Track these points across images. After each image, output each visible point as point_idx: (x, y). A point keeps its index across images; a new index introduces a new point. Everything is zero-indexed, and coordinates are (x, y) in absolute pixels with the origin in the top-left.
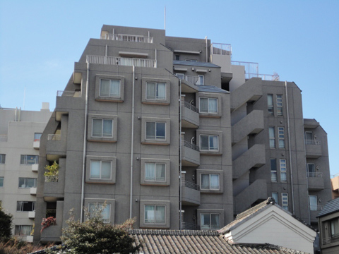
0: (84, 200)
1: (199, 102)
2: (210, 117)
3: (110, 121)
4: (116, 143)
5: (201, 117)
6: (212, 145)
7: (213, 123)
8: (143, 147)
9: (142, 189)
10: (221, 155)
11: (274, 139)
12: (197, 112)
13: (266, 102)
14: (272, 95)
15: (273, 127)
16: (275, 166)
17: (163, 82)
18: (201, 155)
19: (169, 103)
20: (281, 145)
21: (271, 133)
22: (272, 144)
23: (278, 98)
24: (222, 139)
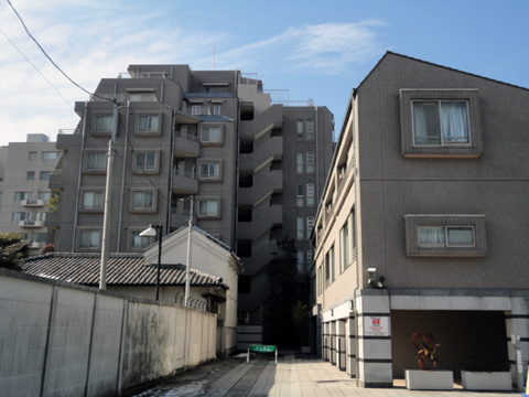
0: (76, 229)
1: (201, 131)
2: (212, 145)
5: (202, 146)
6: (212, 172)
7: (215, 151)
8: (134, 177)
9: (132, 216)
10: (220, 182)
11: (301, 164)
12: (198, 141)
13: (295, 128)
14: (302, 120)
15: (302, 152)
16: (302, 191)
17: (156, 115)
18: (200, 183)
19: (161, 135)
20: (310, 170)
21: (300, 158)
22: (300, 170)
23: (308, 123)
24: (222, 167)
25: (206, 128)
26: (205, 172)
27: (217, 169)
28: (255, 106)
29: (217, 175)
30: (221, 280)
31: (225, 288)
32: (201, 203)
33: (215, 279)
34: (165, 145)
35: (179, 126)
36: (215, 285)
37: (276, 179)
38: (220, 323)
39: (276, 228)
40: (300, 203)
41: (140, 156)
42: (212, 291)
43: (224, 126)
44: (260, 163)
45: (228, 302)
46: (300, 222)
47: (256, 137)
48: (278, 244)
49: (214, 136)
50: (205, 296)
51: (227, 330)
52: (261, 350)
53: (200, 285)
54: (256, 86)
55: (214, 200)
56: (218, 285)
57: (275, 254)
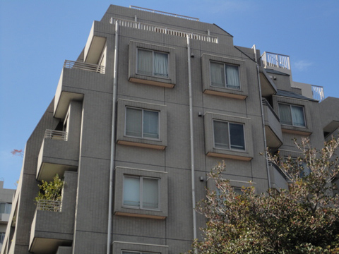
0: (111, 246)
2: (295, 132)
3: (156, 113)
4: (164, 150)
8: (209, 161)
19: (247, 97)
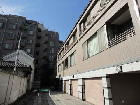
2: (30, 35)
5: (27, 35)
7: (31, 37)
9: (4, 50)
10: (32, 44)
11: (51, 44)
12: (27, 33)
13: (51, 36)
14: (52, 34)
15: (52, 41)
16: (51, 50)
17: (15, 24)
18: (26, 44)
19: (16, 29)
20: (53, 45)
21: (51, 43)
22: (51, 45)
23: (53, 35)
24: (32, 41)
25: (29, 31)
26: (28, 41)
27: (31, 41)
28: (42, 29)
29: (31, 42)
30: (30, 66)
31: (31, 69)
32: (26, 49)
33: (28, 65)
34: (17, 32)
35: (21, 29)
36: (28, 67)
37: (46, 46)
38: (28, 81)
39: (45, 58)
40: (51, 52)
41: (9, 34)
42: (26, 70)
43: (34, 31)
44: (42, 42)
45: (32, 74)
46: (50, 56)
47: (42, 36)
48: (45, 61)
49: (31, 33)
50: (24, 71)
51: (31, 83)
52: (44, 91)
53: (22, 67)
54: (42, 25)
55: (29, 48)
56: (29, 68)
57: (45, 63)
